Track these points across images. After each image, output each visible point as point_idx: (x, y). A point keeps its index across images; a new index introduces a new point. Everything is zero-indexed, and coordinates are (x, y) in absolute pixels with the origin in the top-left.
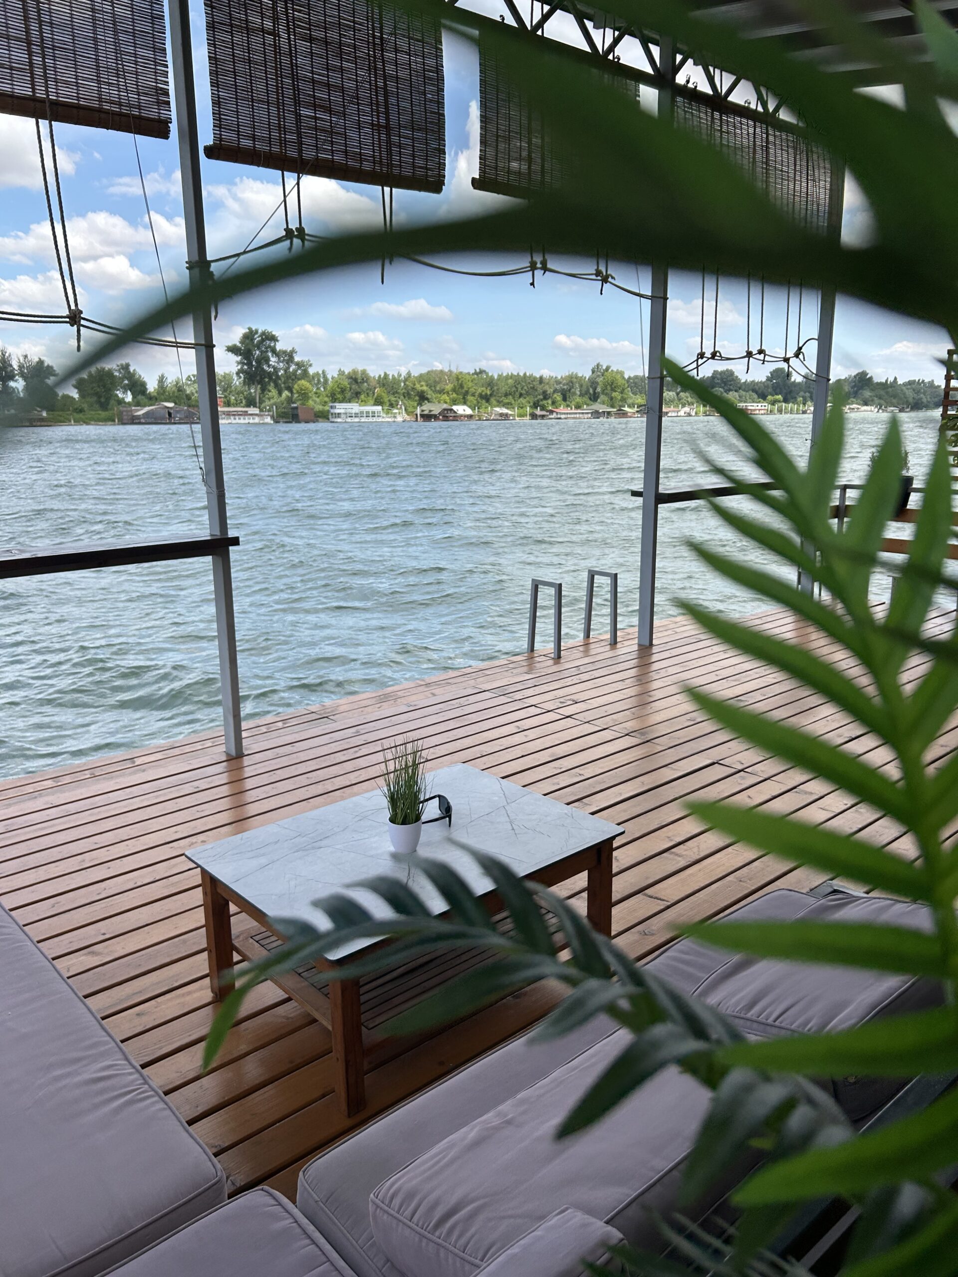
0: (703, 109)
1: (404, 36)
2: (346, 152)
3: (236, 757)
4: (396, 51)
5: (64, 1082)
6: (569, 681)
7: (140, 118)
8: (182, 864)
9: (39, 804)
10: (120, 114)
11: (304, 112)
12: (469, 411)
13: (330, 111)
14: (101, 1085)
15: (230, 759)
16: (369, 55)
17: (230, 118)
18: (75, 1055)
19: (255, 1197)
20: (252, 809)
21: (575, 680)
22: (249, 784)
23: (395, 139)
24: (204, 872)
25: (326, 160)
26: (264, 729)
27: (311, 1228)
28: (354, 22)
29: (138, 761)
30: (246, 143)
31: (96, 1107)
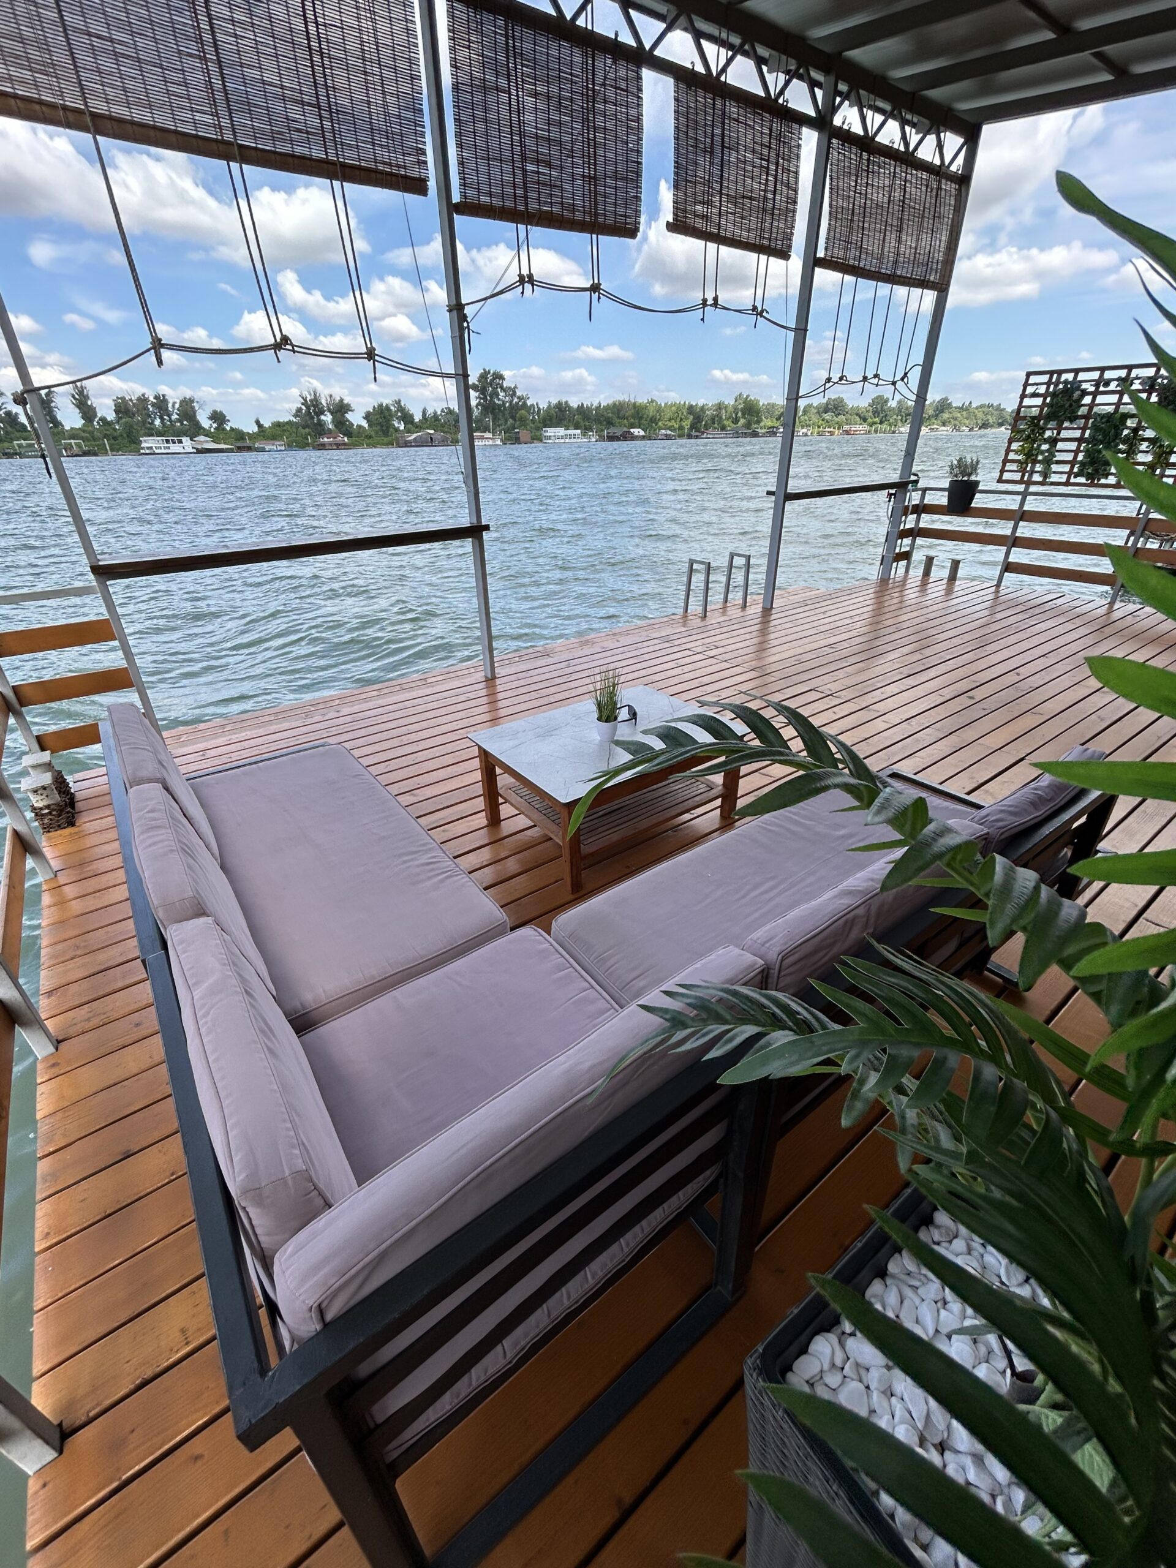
0: (854, 150)
1: (612, 86)
2: (562, 203)
3: (491, 680)
4: (605, 102)
5: (411, 863)
6: (712, 633)
7: (405, 177)
8: (466, 743)
9: (371, 705)
10: (391, 174)
11: (530, 167)
12: (642, 433)
13: (549, 165)
14: (431, 867)
15: (487, 680)
16: (582, 107)
17: (472, 178)
18: (414, 849)
19: (527, 931)
20: (502, 712)
21: (717, 632)
22: (500, 696)
23: (601, 189)
24: (480, 748)
25: (547, 212)
26: (507, 662)
27: (560, 949)
28: (571, 74)
29: (429, 681)
30: (485, 199)
31: (430, 878)
